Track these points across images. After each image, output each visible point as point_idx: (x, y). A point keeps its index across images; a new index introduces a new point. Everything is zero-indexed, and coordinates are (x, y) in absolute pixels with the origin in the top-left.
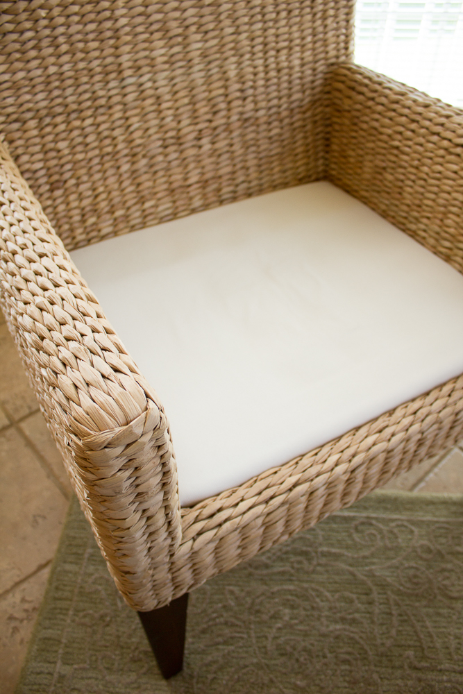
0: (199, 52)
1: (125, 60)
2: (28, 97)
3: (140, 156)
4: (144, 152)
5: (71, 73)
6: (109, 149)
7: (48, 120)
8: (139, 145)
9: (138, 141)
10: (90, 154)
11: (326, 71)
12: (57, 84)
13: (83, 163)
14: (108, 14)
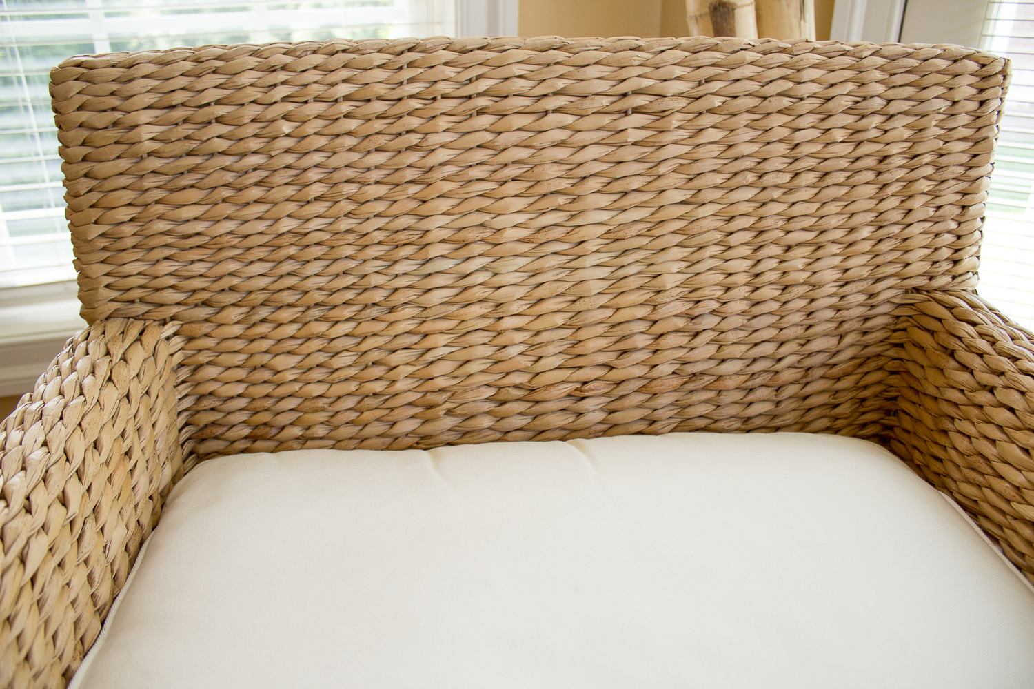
0: (602, 230)
1: (438, 226)
2: (233, 266)
3: (441, 411)
4: (449, 405)
5: (324, 236)
6: (378, 387)
7: (264, 312)
8: (442, 390)
9: (442, 383)
10: (337, 389)
11: (897, 301)
12: (292, 251)
13: (321, 403)
14: (414, 139)
